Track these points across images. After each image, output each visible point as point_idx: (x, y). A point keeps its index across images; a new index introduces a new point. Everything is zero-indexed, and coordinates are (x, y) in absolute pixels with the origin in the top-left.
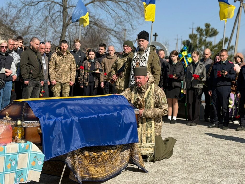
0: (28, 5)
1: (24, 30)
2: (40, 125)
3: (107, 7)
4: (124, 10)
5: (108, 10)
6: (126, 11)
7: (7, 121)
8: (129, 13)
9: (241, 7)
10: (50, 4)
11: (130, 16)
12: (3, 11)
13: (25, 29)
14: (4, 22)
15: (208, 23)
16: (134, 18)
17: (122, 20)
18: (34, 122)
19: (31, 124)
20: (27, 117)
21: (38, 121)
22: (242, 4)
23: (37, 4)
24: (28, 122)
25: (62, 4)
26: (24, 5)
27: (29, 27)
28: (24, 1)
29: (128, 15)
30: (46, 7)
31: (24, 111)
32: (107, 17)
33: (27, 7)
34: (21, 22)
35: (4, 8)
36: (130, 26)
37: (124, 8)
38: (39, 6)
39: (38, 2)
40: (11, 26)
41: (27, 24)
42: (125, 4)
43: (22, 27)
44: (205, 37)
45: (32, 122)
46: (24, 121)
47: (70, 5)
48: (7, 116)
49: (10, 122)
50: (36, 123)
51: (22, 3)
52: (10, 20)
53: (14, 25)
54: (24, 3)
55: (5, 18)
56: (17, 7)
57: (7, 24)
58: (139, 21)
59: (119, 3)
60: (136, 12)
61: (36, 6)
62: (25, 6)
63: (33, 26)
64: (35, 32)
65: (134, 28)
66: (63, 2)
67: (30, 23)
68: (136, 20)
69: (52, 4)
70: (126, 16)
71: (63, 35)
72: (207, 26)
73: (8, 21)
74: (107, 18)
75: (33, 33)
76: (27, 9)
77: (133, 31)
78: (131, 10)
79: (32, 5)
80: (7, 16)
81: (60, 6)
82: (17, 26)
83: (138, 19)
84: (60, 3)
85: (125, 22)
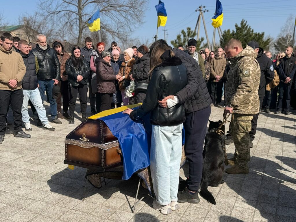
0: (52, 14)
1: (48, 33)
2: (119, 145)
3: (112, 15)
4: (124, 17)
5: (113, 17)
6: (125, 18)
7: (84, 142)
8: (128, 20)
9: (200, 15)
10: (68, 13)
11: (129, 22)
12: (32, 19)
13: (48, 31)
14: (33, 27)
15: (189, 27)
16: (131, 23)
17: (123, 25)
18: (114, 143)
19: (111, 146)
20: (105, 138)
21: (117, 141)
22: (201, 13)
23: (59, 13)
24: (108, 143)
25: (78, 13)
26: (49, 13)
27: (52, 30)
28: (49, 11)
29: (127, 21)
30: (65, 15)
31: (101, 131)
32: (112, 22)
33: (51, 15)
34: (45, 26)
35: (32, 16)
36: (129, 29)
37: (124, 15)
38: (60, 14)
39: (59, 12)
40: (38, 29)
41: (50, 28)
42: (124, 13)
43: (46, 30)
44: (187, 37)
45: (111, 143)
46: (104, 143)
47: (84, 14)
48: (84, 138)
49: (87, 143)
50: (115, 143)
51: (47, 12)
52: (37, 25)
53: (41, 29)
54: (49, 12)
55: (34, 24)
56: (44, 15)
57: (35, 29)
58: (135, 25)
59: (121, 12)
60: (133, 19)
61: (58, 15)
62: (50, 15)
63: (54, 29)
64: (56, 34)
65: (132, 30)
66: (78, 11)
67: (52, 28)
68: (134, 25)
69: (70, 13)
70: (126, 22)
71: (80, 37)
72: (189, 29)
73: (36, 26)
74: (112, 24)
75: (55, 35)
76: (51, 17)
77: (131, 33)
78: (129, 17)
79: (55, 14)
80: (35, 23)
81: (76, 14)
82: (42, 30)
83: (135, 24)
84: (76, 12)
85: (125, 26)
